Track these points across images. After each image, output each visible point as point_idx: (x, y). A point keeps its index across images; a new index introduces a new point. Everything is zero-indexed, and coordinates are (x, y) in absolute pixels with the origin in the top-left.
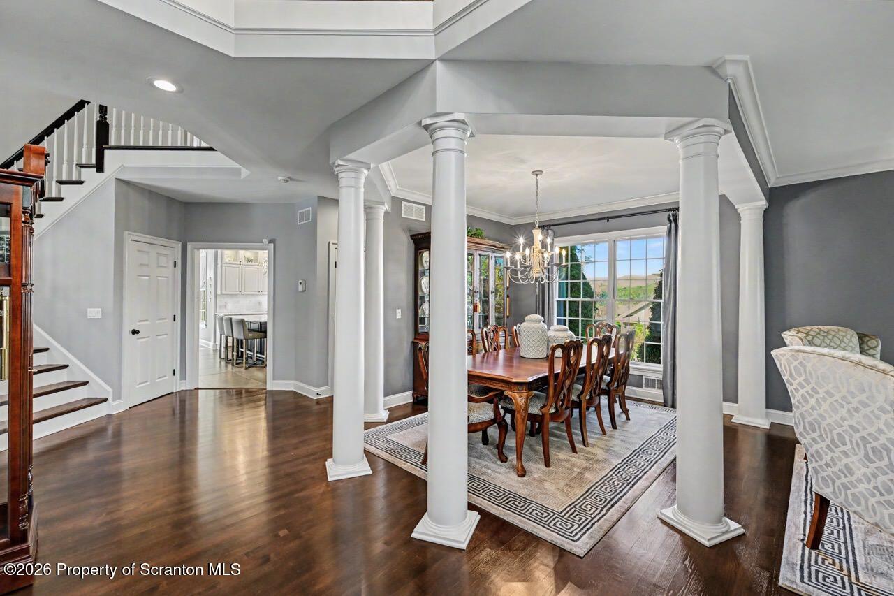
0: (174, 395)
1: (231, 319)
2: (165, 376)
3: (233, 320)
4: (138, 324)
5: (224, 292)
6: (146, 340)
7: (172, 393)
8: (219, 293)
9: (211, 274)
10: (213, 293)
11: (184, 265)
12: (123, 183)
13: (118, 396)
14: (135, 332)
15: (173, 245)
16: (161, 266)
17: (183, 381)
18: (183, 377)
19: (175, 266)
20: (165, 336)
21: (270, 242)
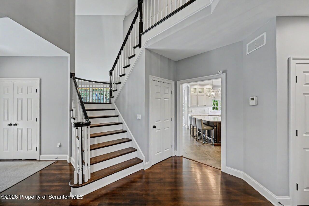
0: (172, 157)
1: (195, 118)
2: (168, 149)
3: (196, 119)
4: (156, 122)
5: (191, 106)
6: (160, 130)
7: (171, 157)
8: (189, 106)
9: (186, 98)
10: (187, 106)
11: (176, 93)
12: (148, 50)
13: (147, 160)
14: (154, 127)
15: (171, 83)
16: (166, 93)
17: (175, 151)
18: (176, 149)
19: (172, 93)
20: (168, 129)
21: (223, 73)
